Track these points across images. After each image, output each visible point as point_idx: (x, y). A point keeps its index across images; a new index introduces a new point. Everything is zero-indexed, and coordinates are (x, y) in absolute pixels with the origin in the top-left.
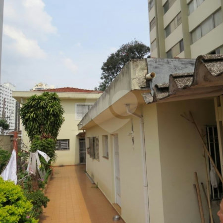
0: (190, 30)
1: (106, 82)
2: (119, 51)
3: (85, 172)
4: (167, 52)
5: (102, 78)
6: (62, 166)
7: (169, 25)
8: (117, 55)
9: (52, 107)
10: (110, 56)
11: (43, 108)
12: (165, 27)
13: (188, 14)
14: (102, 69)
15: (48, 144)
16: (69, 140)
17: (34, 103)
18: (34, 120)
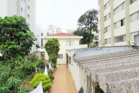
0: (114, 9)
1: (79, 28)
2: (85, 13)
3: (68, 68)
4: (105, 17)
5: (78, 25)
6: (60, 65)
7: (106, 5)
8: (85, 15)
9: (56, 44)
10: (81, 16)
11: (52, 45)
12: (104, 5)
13: (113, 2)
14: (78, 21)
15: (55, 58)
16: (62, 55)
17: (49, 43)
18: (50, 49)
